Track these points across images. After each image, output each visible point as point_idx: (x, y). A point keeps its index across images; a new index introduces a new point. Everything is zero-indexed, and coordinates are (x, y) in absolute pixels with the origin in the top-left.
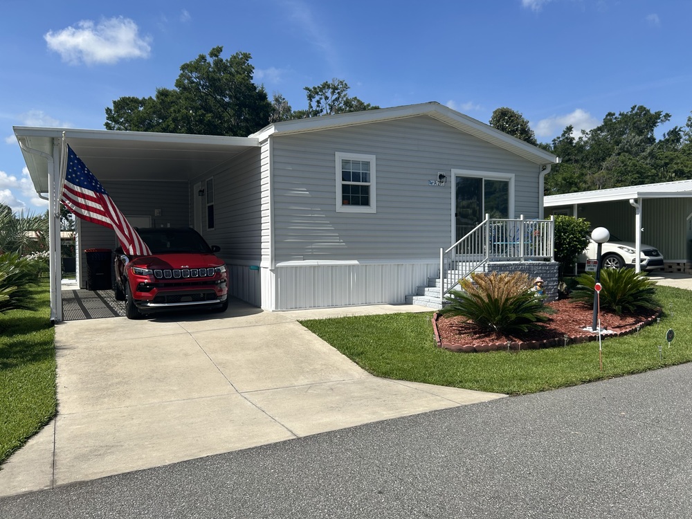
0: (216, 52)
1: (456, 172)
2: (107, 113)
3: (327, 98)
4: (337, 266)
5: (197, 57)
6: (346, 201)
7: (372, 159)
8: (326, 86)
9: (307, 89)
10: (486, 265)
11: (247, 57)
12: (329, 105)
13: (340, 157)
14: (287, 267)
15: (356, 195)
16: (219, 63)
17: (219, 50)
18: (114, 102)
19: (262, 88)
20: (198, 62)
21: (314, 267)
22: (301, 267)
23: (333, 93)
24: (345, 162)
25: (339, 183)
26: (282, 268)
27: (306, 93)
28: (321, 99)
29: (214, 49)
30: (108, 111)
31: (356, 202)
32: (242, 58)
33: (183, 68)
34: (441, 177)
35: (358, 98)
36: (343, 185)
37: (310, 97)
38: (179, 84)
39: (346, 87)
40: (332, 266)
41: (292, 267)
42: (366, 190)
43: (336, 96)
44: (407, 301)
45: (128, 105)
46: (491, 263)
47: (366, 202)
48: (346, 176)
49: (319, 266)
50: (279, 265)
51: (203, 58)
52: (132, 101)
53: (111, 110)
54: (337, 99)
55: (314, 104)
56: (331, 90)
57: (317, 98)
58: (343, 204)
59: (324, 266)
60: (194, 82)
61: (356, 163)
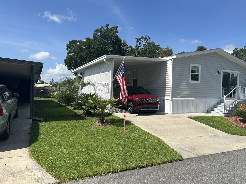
0: (107, 26)
1: (223, 71)
2: (67, 45)
3: (142, 42)
4: (189, 100)
5: (101, 27)
6: (193, 79)
7: (199, 66)
8: (142, 37)
9: (136, 39)
10: (237, 101)
11: (117, 27)
12: (143, 44)
13: (191, 65)
14: (175, 100)
15: (195, 77)
16: (108, 29)
17: (108, 25)
18: (70, 42)
19: (120, 38)
20: (100, 29)
21: (183, 100)
22: (179, 100)
23: (145, 40)
24: (192, 67)
25: (191, 73)
26: (174, 100)
27: (136, 40)
28: (141, 42)
29: (107, 25)
30: (67, 44)
31: (195, 80)
32: (115, 28)
33: (96, 31)
34: (219, 72)
35: (153, 42)
36: (192, 74)
37: (137, 41)
38: (94, 36)
39: (149, 38)
40: (188, 100)
41: (177, 100)
42: (198, 75)
43: (146, 41)
44: (208, 112)
45: (74, 42)
46: (238, 101)
47: (197, 80)
48: (192, 71)
49: (184, 100)
50: (173, 99)
51: (102, 28)
52: (75, 41)
53: (68, 44)
54: (146, 42)
55: (138, 44)
56: (144, 39)
57: (140, 42)
58: (191, 80)
59: (185, 100)
60: (98, 36)
61: (195, 67)
